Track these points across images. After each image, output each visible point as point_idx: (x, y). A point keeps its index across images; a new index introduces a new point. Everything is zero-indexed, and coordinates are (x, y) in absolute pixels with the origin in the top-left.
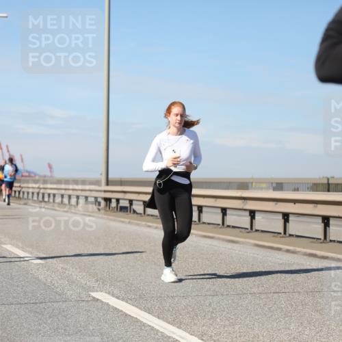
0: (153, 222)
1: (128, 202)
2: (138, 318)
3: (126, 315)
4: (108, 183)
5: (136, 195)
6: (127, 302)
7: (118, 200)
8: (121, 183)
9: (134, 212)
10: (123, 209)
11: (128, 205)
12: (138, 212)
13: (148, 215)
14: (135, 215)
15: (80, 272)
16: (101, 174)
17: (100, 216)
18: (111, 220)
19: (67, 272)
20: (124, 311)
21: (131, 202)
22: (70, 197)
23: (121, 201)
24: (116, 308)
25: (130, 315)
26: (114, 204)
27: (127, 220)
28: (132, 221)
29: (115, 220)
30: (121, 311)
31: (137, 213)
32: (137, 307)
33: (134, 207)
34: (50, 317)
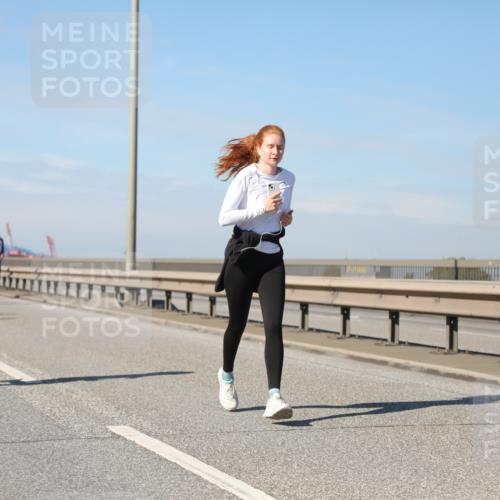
0: (200, 323)
1: (164, 293)
2: (178, 463)
3: (161, 459)
4: (135, 266)
5: (176, 283)
6: (161, 440)
8: (154, 265)
9: (174, 308)
10: (157, 304)
11: (164, 298)
12: (179, 308)
13: (194, 313)
14: (175, 313)
15: (92, 396)
16: (125, 253)
19: (74, 396)
20: (157, 452)
21: (169, 293)
23: (154, 293)
24: (146, 450)
25: (166, 460)
27: (164, 321)
28: (170, 322)
30: (154, 453)
31: (178, 311)
32: (176, 447)
33: (173, 301)
34: (48, 463)
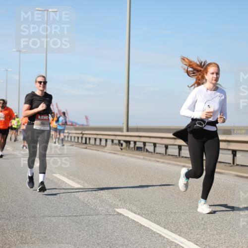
0: (160, 158)
1: (142, 144)
2: (150, 228)
3: (141, 225)
4: (128, 130)
5: (148, 139)
6: (142, 216)
7: (135, 142)
8: (138, 130)
9: (147, 151)
10: (139, 149)
11: (142, 146)
12: (150, 150)
13: (157, 153)
14: (148, 153)
15: (107, 194)
16: (123, 124)
17: (123, 153)
18: (130, 156)
19: (99, 194)
20: (140, 222)
21: (144, 144)
22: (101, 140)
23: (137, 143)
24: (134, 221)
25: (144, 226)
26: (132, 145)
27: (142, 157)
28: (145, 157)
29: (133, 157)
30: (138, 223)
31: (149, 152)
32: (149, 220)
33: (147, 147)
34: (87, 226)
